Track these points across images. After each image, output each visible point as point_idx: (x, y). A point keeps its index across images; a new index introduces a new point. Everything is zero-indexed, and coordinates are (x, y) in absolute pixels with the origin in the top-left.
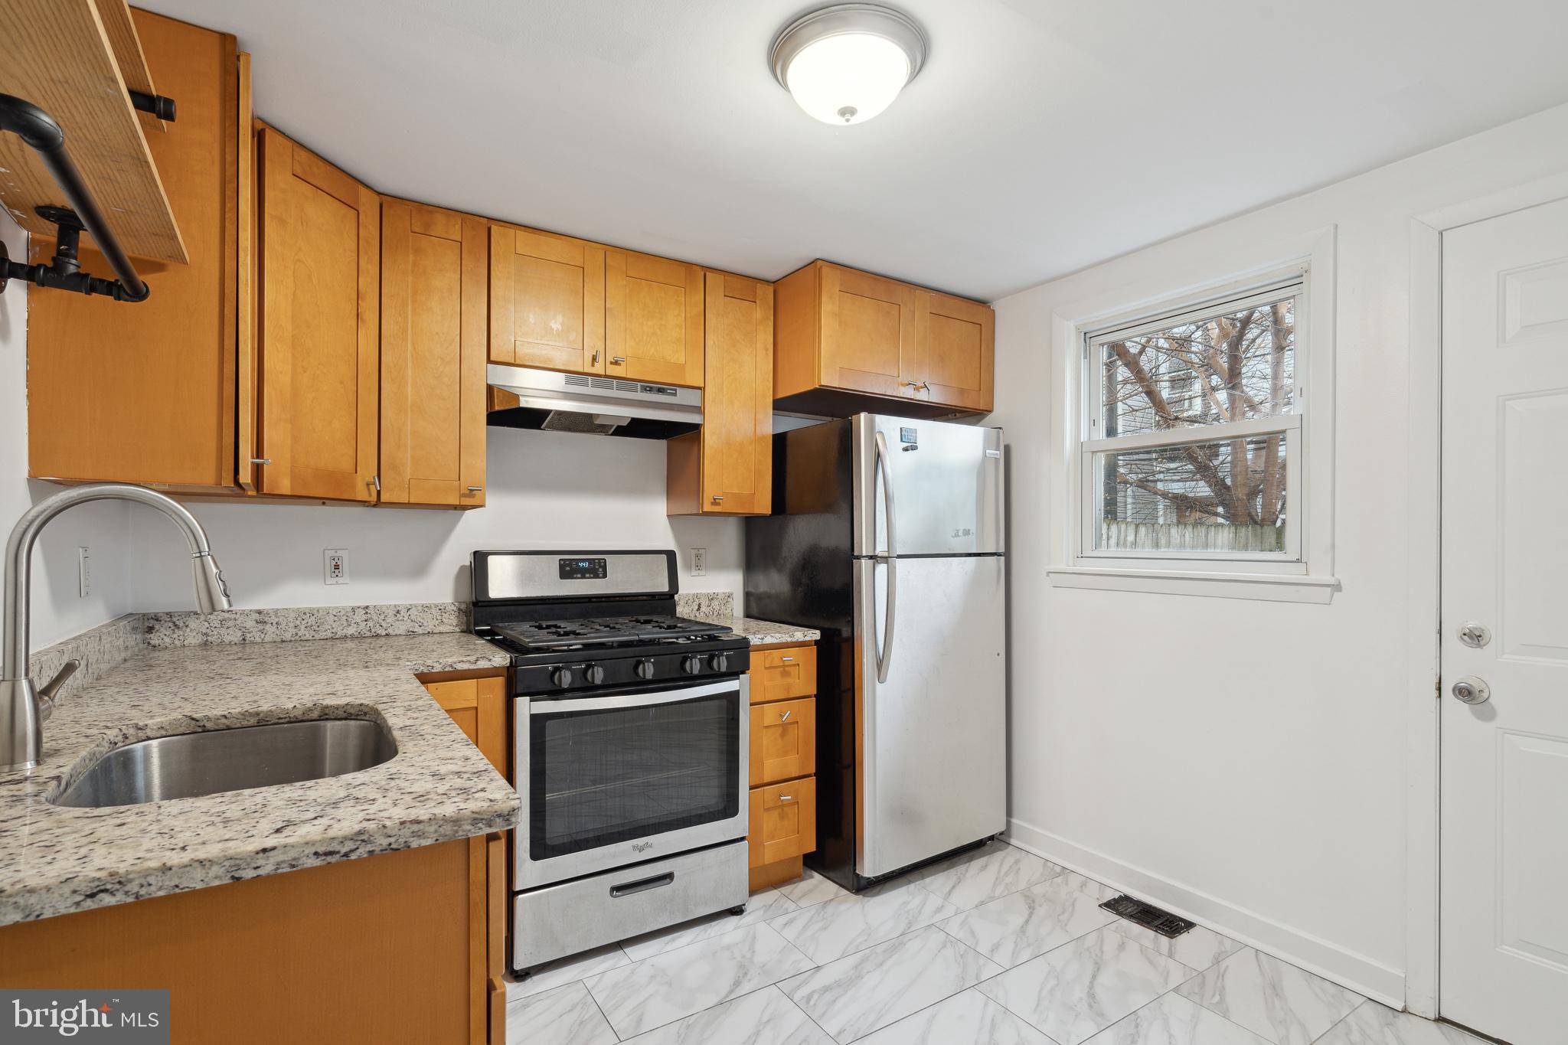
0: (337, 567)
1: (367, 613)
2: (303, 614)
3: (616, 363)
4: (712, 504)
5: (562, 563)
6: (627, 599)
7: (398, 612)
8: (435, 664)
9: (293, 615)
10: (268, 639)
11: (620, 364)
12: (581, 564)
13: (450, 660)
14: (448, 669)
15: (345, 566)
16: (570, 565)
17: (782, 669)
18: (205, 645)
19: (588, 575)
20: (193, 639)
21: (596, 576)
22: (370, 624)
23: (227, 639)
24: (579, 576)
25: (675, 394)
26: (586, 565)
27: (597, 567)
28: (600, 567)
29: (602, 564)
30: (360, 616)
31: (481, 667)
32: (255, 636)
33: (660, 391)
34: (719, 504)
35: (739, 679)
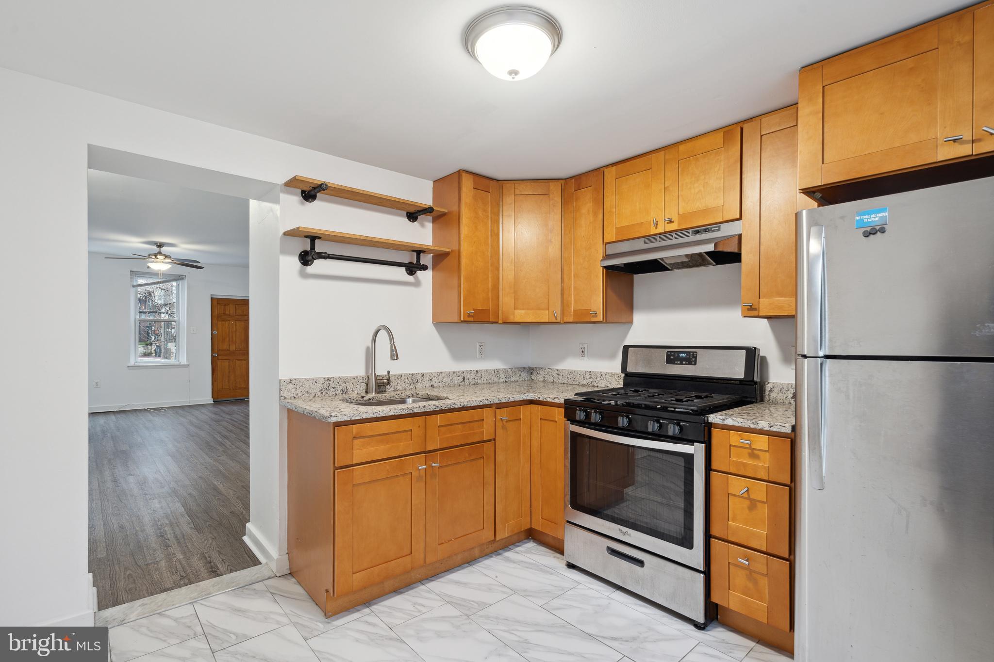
0: (583, 352)
1: (590, 375)
2: (571, 372)
3: (671, 222)
4: (748, 310)
5: (669, 353)
6: (722, 381)
7: (602, 375)
8: (541, 397)
9: (567, 373)
10: (560, 382)
11: (673, 222)
12: (681, 355)
13: (545, 396)
14: (545, 400)
15: (586, 352)
16: (674, 356)
18: (544, 381)
19: (684, 362)
20: (541, 379)
21: (690, 364)
22: (591, 380)
23: (549, 380)
24: (678, 362)
25: (719, 230)
26: (684, 355)
27: (691, 357)
28: (694, 357)
29: (695, 355)
30: (588, 376)
32: (556, 380)
33: (706, 231)
34: (755, 309)
35: (693, 445)
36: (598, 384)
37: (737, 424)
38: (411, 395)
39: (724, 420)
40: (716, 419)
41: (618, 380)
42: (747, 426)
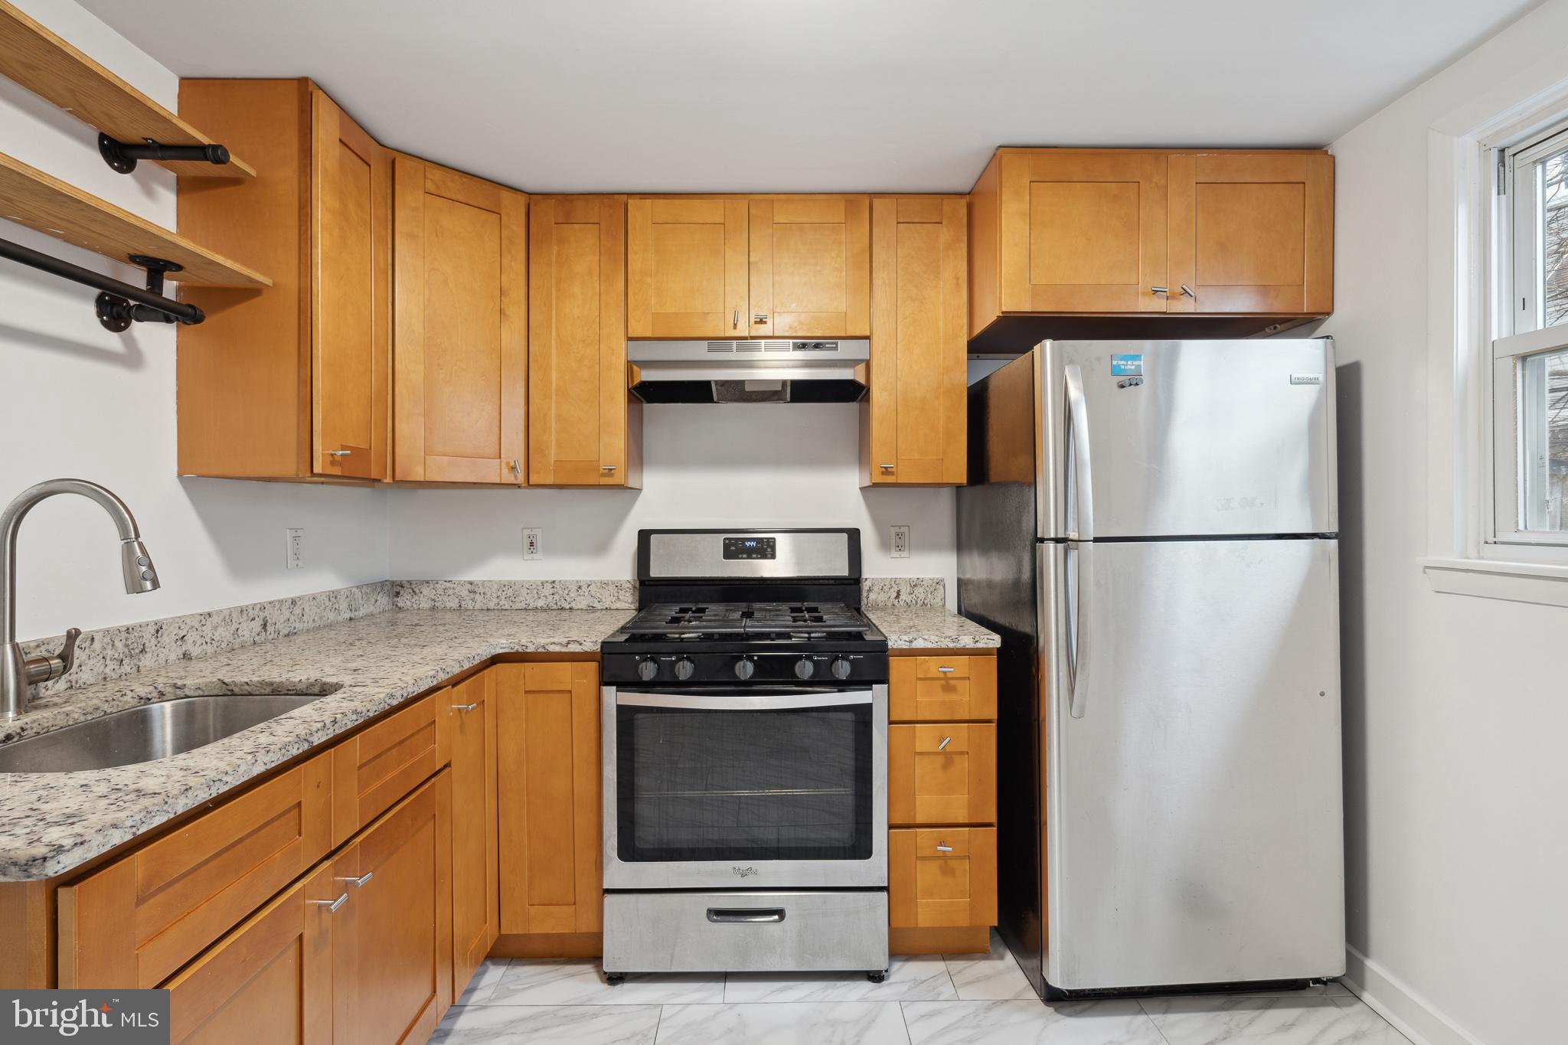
0: (532, 544)
1: (553, 587)
2: (504, 586)
3: (761, 322)
4: (883, 473)
5: (727, 542)
6: (806, 582)
7: (580, 587)
8: (529, 644)
9: (496, 586)
10: (477, 607)
11: (765, 323)
12: (748, 544)
13: (543, 641)
14: (541, 650)
15: (539, 543)
16: (735, 545)
17: (943, 682)
18: (434, 608)
19: (754, 556)
20: (425, 604)
21: (764, 556)
22: (557, 597)
23: (449, 605)
24: (745, 556)
25: (836, 349)
26: (753, 544)
27: (765, 547)
28: (769, 546)
29: (771, 544)
30: (548, 590)
31: (572, 650)
32: (468, 604)
33: (817, 346)
34: (892, 473)
35: (871, 689)
36: (573, 605)
37: (929, 645)
38: (155, 694)
39: (911, 642)
40: (900, 642)
41: (616, 594)
42: (944, 646)
